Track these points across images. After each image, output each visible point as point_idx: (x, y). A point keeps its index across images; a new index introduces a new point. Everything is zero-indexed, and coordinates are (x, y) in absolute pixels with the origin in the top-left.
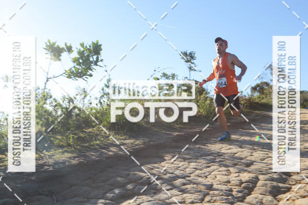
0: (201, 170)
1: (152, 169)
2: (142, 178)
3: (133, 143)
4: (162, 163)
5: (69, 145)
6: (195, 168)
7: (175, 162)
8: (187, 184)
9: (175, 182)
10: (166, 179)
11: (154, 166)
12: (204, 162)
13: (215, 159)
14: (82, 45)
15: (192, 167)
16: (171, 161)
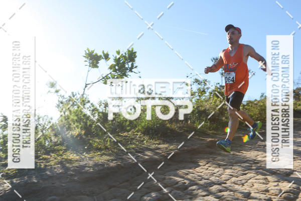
0: (237, 177)
1: (187, 174)
2: (177, 183)
3: (167, 148)
4: (197, 169)
5: (106, 148)
6: (230, 175)
7: (210, 168)
8: (223, 191)
9: (211, 188)
10: (202, 185)
11: (189, 171)
12: (240, 169)
13: (252, 167)
14: (118, 53)
15: (227, 173)
16: (206, 167)
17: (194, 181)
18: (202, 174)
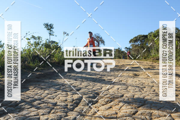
0: (51, 95)
4: (27, 92)
6: (47, 94)
7: (36, 91)
8: (42, 104)
9: (34, 103)
10: (28, 102)
12: (54, 90)
13: (60, 88)
15: (45, 93)
16: (33, 90)
17: (24, 100)
18: (30, 95)
